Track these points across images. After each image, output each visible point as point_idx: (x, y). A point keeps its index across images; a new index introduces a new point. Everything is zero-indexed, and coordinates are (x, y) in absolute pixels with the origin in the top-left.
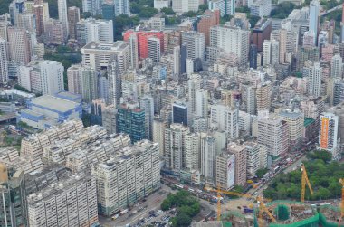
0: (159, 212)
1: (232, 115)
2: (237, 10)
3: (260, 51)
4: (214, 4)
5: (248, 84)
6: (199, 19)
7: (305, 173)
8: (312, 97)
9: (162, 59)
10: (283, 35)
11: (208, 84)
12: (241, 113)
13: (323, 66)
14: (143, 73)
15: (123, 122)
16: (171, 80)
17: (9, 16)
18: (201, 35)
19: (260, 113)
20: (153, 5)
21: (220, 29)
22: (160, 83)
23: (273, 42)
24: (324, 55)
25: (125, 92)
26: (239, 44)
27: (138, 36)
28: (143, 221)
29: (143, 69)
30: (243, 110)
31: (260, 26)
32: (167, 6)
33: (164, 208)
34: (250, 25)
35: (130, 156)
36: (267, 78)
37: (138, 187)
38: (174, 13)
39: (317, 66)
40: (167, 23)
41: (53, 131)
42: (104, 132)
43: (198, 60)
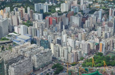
0: (51, 69)
1: (73, 42)
2: (79, 11)
3: (84, 23)
4: (73, 9)
5: (80, 33)
6: (67, 14)
7: (93, 59)
8: (98, 37)
9: (56, 25)
10: (91, 18)
11: (69, 32)
12: (77, 41)
13: (102, 28)
14: (50, 29)
15: (42, 43)
16: (58, 31)
17: (13, 12)
18: (68, 18)
19: (82, 41)
20: (55, 10)
21: (73, 17)
22: (55, 32)
23: (89, 20)
24: (103, 25)
25: (44, 34)
26: (79, 21)
27: (49, 18)
28: (46, 72)
29: (50, 28)
31: (85, 16)
32: (59, 10)
33: (53, 68)
34: (82, 16)
35: (43, 53)
36: (86, 31)
37: (45, 62)
38: (61, 12)
39: (100, 28)
40: (59, 15)
41: (22, 45)
42: (36, 46)
43: (67, 25)
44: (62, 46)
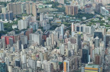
1: (34, 63)
2: (39, 28)
3: (45, 41)
4: (31, 26)
5: (41, 52)
6: (26, 31)
8: (61, 55)
9: (14, 45)
10: (52, 35)
11: (28, 52)
12: (38, 62)
13: (65, 45)
14: (7, 50)
16: (16, 51)
18: (26, 36)
19: (44, 61)
20: (12, 27)
21: (32, 34)
22: (12, 53)
23: (50, 38)
24: (66, 42)
26: (39, 39)
27: (6, 38)
29: (7, 48)
30: (39, 60)
31: (45, 33)
32: (16, 27)
34: (43, 33)
36: (47, 49)
38: (19, 30)
39: (63, 45)
40: (16, 33)
43: (25, 44)
44: (21, 68)
